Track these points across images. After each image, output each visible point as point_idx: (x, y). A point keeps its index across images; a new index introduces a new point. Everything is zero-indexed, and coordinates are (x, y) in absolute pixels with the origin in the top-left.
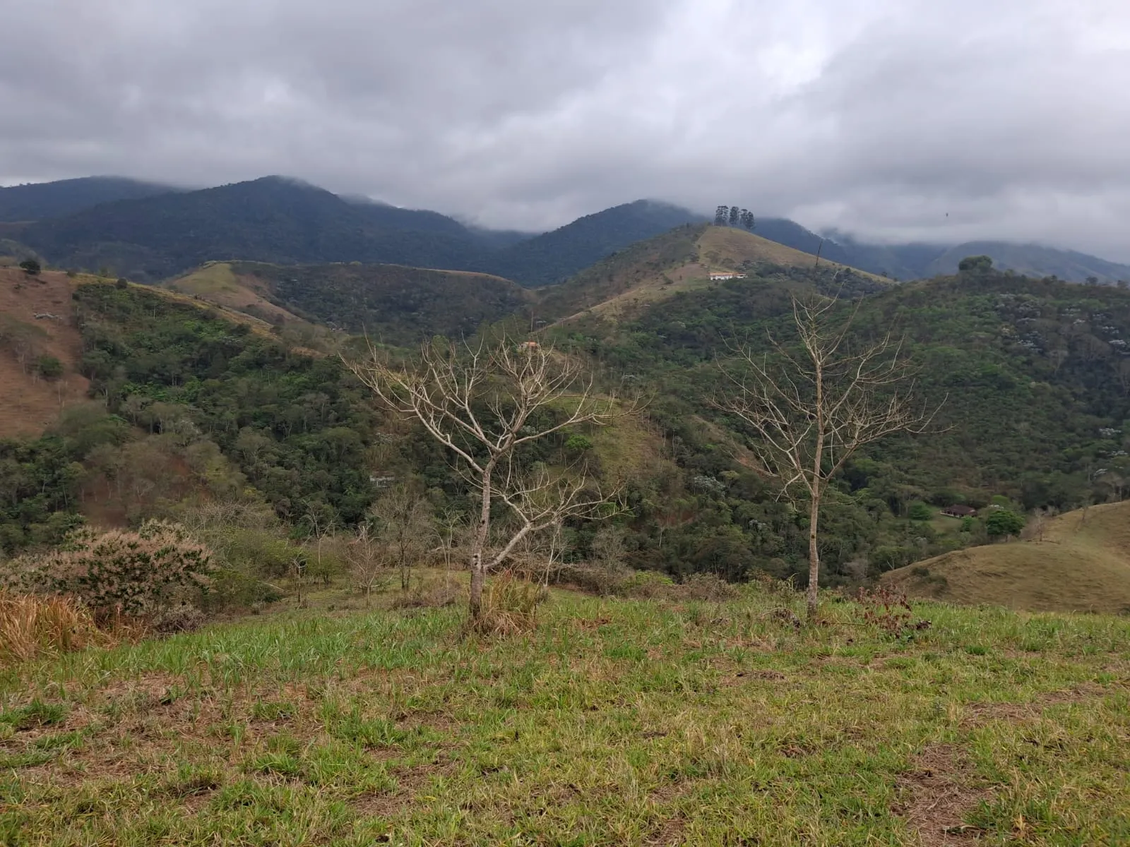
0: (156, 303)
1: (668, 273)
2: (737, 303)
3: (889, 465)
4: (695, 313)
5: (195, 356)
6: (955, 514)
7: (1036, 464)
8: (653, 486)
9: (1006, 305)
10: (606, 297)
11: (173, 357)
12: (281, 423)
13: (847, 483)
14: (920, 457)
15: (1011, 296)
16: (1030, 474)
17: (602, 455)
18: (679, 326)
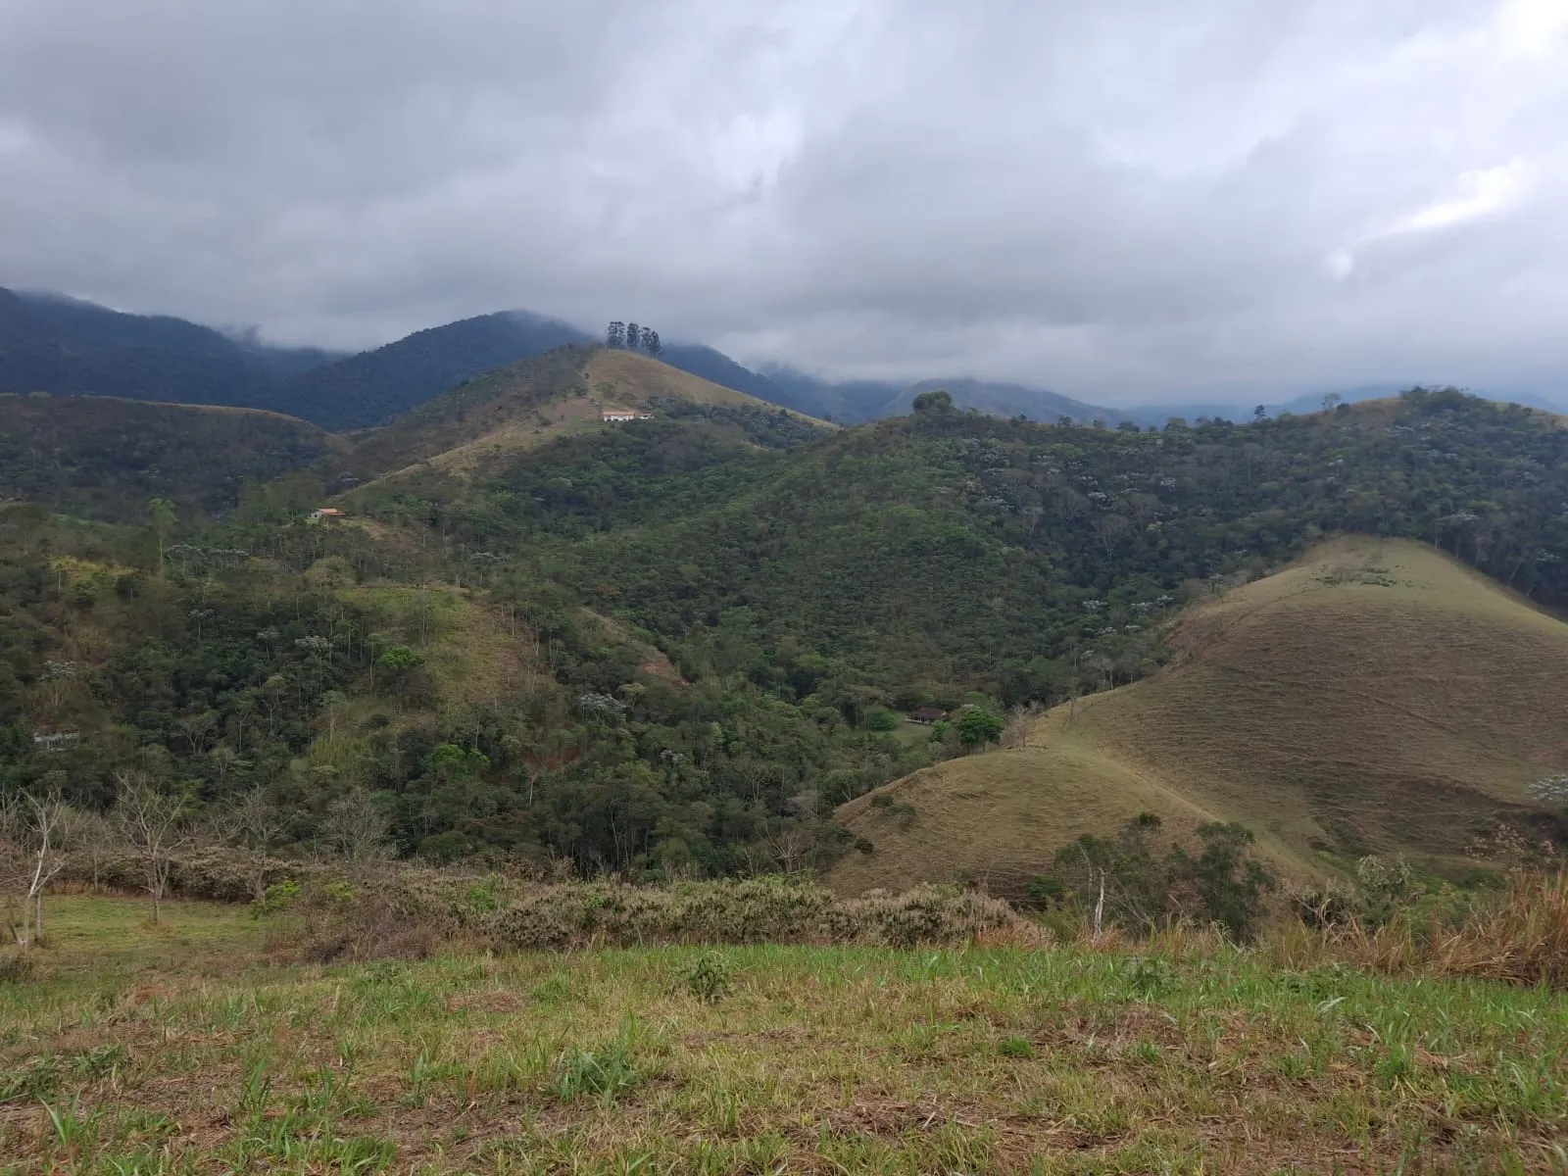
1: (545, 411)
2: (642, 452)
3: (842, 661)
4: (586, 468)
6: (923, 720)
7: (1015, 649)
8: (521, 715)
9: (970, 452)
10: (453, 444)
13: (791, 689)
14: (877, 649)
15: (975, 441)
16: (1008, 663)
17: (439, 674)
18: (563, 483)
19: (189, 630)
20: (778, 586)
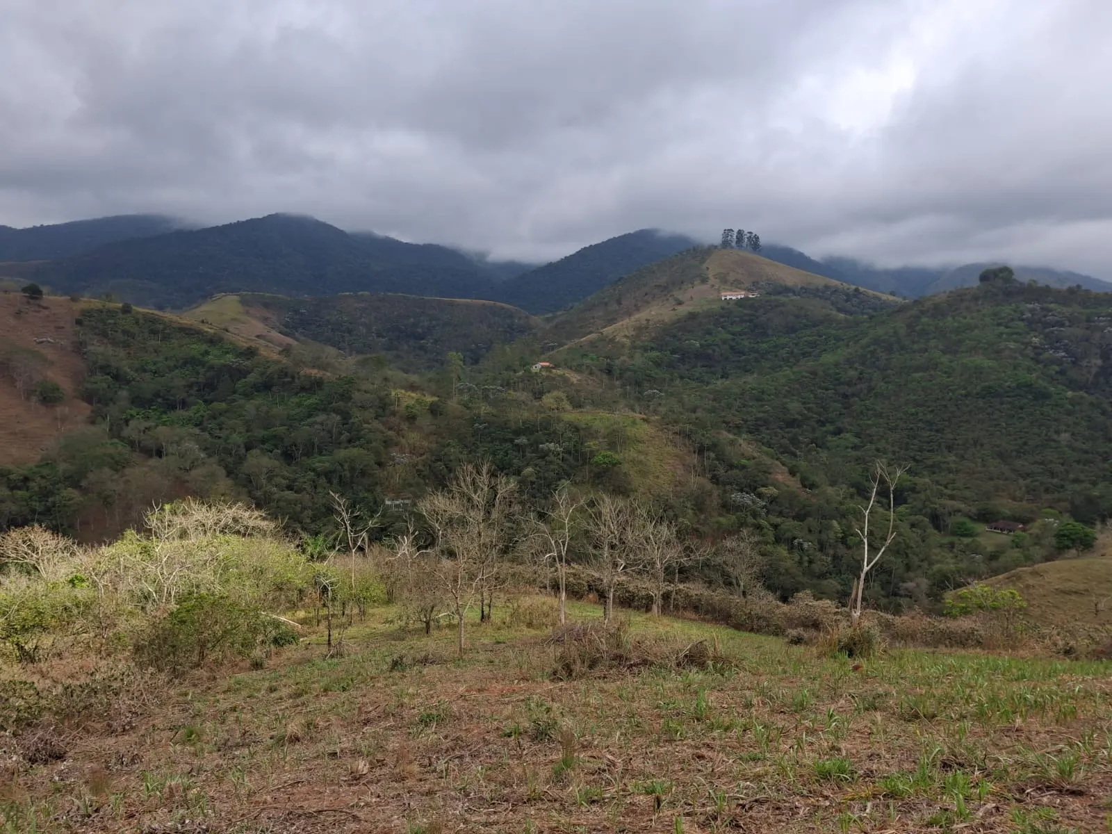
0: (161, 327)
1: (678, 294)
2: (751, 321)
3: (927, 480)
4: (709, 333)
5: (201, 379)
6: (1001, 530)
7: (1082, 477)
8: (688, 505)
9: (1033, 315)
10: (616, 319)
11: (178, 380)
12: (291, 446)
13: (885, 500)
14: (957, 471)
15: (1037, 306)
16: (1077, 487)
17: (631, 472)
18: (694, 345)
19: (473, 436)
20: (869, 420)
